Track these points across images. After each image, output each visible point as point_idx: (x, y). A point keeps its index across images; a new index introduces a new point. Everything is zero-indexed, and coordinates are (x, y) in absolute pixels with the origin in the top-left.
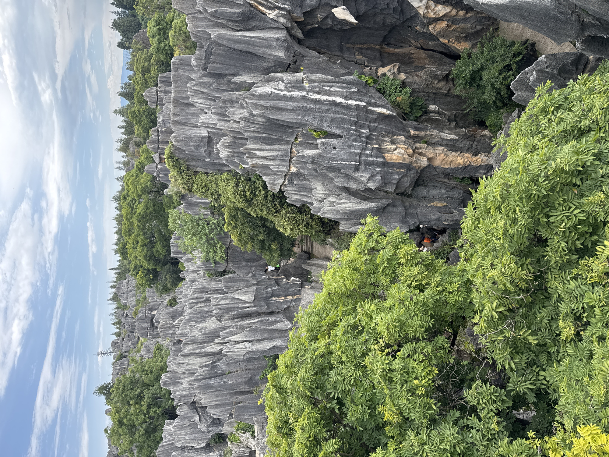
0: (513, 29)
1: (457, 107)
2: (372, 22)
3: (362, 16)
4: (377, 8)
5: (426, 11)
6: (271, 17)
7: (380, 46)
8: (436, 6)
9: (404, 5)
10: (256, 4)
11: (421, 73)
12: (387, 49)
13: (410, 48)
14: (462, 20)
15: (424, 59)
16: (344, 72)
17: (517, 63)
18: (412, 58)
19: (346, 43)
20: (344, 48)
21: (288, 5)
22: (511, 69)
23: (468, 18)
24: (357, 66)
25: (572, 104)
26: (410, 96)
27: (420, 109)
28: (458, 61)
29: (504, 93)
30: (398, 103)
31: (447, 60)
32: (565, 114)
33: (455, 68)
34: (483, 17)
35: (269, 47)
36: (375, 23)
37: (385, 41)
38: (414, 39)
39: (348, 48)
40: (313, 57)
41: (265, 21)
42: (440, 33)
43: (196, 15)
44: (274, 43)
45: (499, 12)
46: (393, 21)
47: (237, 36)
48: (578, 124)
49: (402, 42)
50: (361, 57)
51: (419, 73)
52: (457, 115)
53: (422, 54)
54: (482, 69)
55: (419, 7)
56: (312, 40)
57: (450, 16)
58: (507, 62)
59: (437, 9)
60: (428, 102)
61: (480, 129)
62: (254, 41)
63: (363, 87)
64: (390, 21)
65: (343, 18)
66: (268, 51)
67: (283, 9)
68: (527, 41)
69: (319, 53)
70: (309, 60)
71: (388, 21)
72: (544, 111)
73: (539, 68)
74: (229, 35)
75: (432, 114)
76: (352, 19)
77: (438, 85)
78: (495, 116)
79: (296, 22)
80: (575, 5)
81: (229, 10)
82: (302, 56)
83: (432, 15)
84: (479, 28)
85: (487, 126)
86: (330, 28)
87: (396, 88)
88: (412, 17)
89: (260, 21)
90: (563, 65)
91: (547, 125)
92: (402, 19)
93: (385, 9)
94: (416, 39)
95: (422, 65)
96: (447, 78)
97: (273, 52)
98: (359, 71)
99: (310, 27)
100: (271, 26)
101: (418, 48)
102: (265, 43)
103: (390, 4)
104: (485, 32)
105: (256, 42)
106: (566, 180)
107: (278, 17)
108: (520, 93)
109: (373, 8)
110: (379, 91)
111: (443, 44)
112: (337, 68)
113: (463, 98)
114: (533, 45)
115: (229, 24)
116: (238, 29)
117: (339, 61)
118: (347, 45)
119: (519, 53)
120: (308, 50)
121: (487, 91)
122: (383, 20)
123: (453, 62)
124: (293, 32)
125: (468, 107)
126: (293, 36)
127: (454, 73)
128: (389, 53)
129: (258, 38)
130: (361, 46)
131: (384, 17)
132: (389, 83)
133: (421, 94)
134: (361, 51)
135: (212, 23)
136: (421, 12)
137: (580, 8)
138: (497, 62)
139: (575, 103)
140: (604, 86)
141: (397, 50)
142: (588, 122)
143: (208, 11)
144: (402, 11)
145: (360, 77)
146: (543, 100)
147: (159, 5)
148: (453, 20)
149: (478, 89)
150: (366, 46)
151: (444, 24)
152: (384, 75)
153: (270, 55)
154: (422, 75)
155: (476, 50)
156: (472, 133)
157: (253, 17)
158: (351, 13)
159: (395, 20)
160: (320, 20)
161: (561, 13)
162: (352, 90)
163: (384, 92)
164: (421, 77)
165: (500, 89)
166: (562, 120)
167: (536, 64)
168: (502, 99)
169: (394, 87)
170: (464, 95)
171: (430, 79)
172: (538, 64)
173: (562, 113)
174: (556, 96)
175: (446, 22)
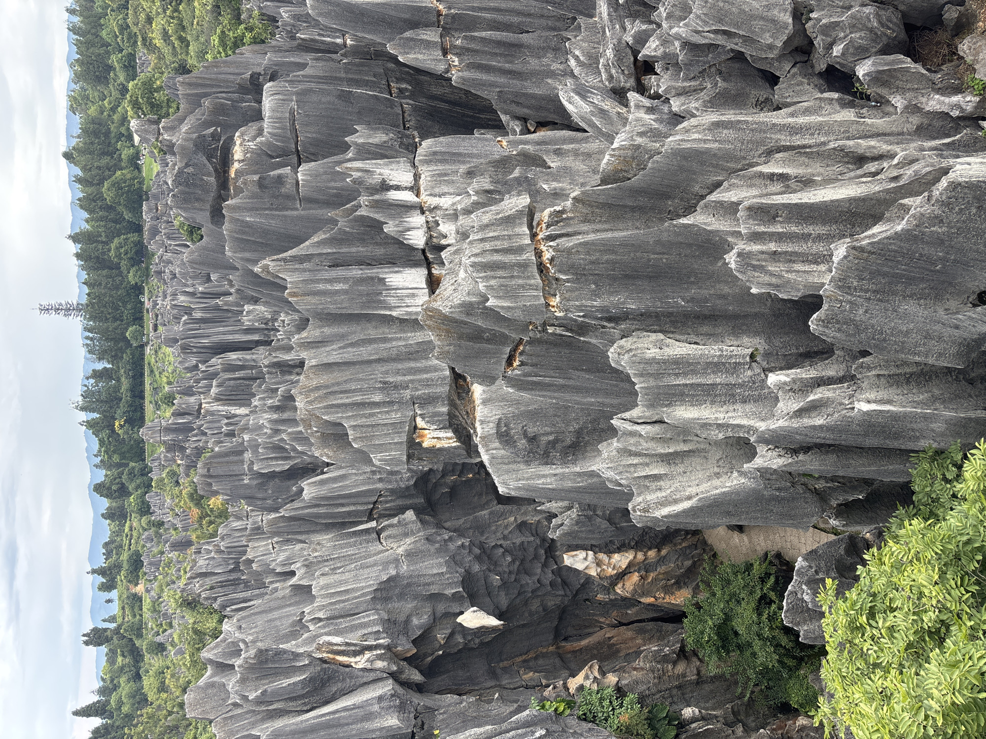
0: (736, 547)
1: (728, 696)
2: (526, 614)
3: (506, 611)
4: (525, 592)
5: (599, 570)
6: (360, 666)
7: (554, 647)
8: (610, 558)
9: (564, 573)
10: (331, 656)
11: (639, 663)
12: (568, 646)
13: (603, 631)
14: (659, 561)
15: (632, 639)
16: (512, 709)
17: (773, 589)
18: (614, 645)
19: (498, 662)
20: (499, 671)
21: (384, 638)
22: (771, 602)
23: (665, 557)
24: (529, 691)
25: (888, 598)
26: (642, 707)
27: (669, 724)
28: (685, 620)
29: (784, 641)
30: (627, 728)
31: (670, 627)
32: (889, 619)
33: (687, 633)
34: (685, 547)
35: (369, 717)
36: (531, 614)
37: (559, 635)
38: (602, 615)
39: (504, 669)
40: (449, 705)
41: (351, 678)
42: (636, 591)
43: (230, 714)
44: (376, 708)
45: (694, 519)
46: (558, 601)
47: (307, 720)
48: (920, 625)
49: (586, 627)
50: (531, 674)
51: (636, 664)
52: (736, 709)
53: (627, 633)
54: (728, 618)
55: (586, 568)
56: (440, 679)
57: (639, 564)
58: (758, 594)
59: (613, 561)
60: (675, 707)
61: (788, 719)
62: (339, 718)
63: (553, 722)
64: (553, 603)
65: (478, 625)
66: (369, 725)
67: (376, 647)
68: (766, 554)
69: (460, 695)
70: (444, 713)
71: (549, 604)
72: (855, 628)
73: (806, 578)
74: (293, 724)
75: (693, 725)
76: (493, 622)
77: (676, 672)
78: (797, 686)
79: (405, 659)
80: (790, 473)
81: (285, 682)
82: (431, 710)
83: (610, 571)
84: (688, 563)
85: (797, 710)
86: (464, 648)
87: (611, 702)
88: (583, 585)
89: (344, 679)
90: (838, 561)
91: (875, 648)
92: (569, 593)
93: (538, 588)
94: (606, 614)
95: (635, 649)
96: (683, 654)
97: (377, 724)
98: (537, 698)
99: (430, 659)
100: (365, 680)
101: (615, 626)
102: (360, 712)
103: (542, 578)
104: (700, 566)
105: (344, 717)
106: (979, 725)
107: (372, 662)
108: (806, 628)
109: (519, 594)
110: (585, 720)
111: (649, 604)
112: (497, 708)
113: (728, 676)
114: (779, 555)
115: (291, 705)
116: (308, 707)
117: (497, 695)
118: (501, 665)
119: (766, 573)
120: (437, 696)
121: (756, 649)
122: (542, 605)
123: (680, 626)
124: (403, 676)
125: (745, 688)
126: (406, 684)
127: (690, 640)
128: (573, 651)
129: (345, 709)
130: (524, 657)
131: (542, 601)
132: (595, 698)
133: (658, 696)
134: (527, 665)
135: (259, 717)
136: (593, 572)
137: (799, 475)
138: (743, 599)
139: (891, 595)
140: (909, 550)
141: (584, 643)
142: (931, 613)
143: (250, 698)
144: (565, 583)
145: (543, 707)
146: (840, 612)
147: (169, 726)
148: (646, 568)
149: (741, 651)
150: (532, 655)
151: (635, 577)
152: (581, 688)
153: (373, 731)
154: (642, 664)
155: (702, 596)
156: (780, 732)
157: (329, 679)
158: (488, 614)
159: (560, 598)
160: (442, 642)
161: (779, 489)
162: (537, 735)
163: (594, 717)
164: (642, 669)
165: (774, 637)
166: (892, 629)
167: (798, 575)
168: (788, 653)
169: (606, 703)
170: (727, 670)
171: (659, 666)
172: (800, 573)
173: (884, 619)
174: (855, 597)
175: (637, 574)
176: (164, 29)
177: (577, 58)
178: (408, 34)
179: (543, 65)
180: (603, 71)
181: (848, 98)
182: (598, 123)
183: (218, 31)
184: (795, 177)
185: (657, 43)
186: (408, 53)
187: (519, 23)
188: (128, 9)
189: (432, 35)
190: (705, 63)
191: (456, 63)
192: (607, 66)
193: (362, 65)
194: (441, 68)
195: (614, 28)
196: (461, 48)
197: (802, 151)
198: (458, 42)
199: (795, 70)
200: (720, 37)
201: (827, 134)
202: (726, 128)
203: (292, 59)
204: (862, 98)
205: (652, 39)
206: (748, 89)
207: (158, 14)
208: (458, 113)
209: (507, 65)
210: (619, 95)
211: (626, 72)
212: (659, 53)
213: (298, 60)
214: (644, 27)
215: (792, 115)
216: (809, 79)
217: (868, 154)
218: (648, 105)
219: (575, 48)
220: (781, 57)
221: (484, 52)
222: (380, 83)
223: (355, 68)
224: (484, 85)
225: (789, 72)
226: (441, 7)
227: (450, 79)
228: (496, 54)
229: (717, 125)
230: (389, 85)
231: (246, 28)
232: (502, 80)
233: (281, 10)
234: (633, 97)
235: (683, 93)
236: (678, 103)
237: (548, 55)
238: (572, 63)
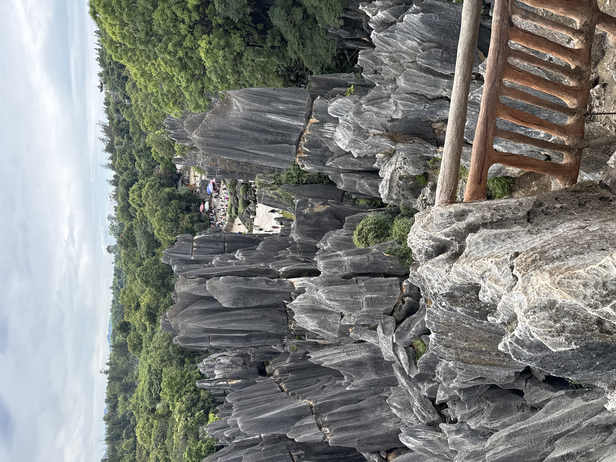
176: (157, 457)
177: (395, 407)
178: (297, 424)
179: (377, 416)
180: (417, 415)
181: (571, 391)
182: (430, 450)
183: (187, 449)
184: (577, 453)
185: (443, 392)
186: (299, 435)
187: (356, 397)
188: (136, 450)
189: (310, 420)
190: (476, 396)
191: (328, 432)
192: (418, 411)
193: (273, 448)
194: (321, 437)
195: (413, 390)
196: (329, 422)
197: (570, 434)
198: (326, 419)
199: (528, 384)
200: (478, 381)
201: (576, 418)
202: (516, 436)
203: (233, 457)
204: (577, 388)
205: (438, 391)
206: (508, 402)
207: (153, 449)
208: (335, 458)
209: (357, 423)
210: (433, 426)
211: (431, 412)
212: (447, 397)
213: (236, 457)
214: (431, 385)
215: (547, 412)
216: (539, 386)
217: (610, 423)
218: (455, 429)
219: (392, 402)
220: (517, 380)
221: (343, 420)
222: (285, 456)
223: (270, 451)
224: (348, 440)
225: (526, 386)
226: (311, 403)
227: (327, 442)
228: (349, 419)
229: (510, 436)
230: (291, 455)
231: (202, 442)
232: (357, 433)
233: (225, 433)
234: (442, 426)
235: (471, 416)
236: (473, 424)
237: (378, 409)
238: (394, 411)
